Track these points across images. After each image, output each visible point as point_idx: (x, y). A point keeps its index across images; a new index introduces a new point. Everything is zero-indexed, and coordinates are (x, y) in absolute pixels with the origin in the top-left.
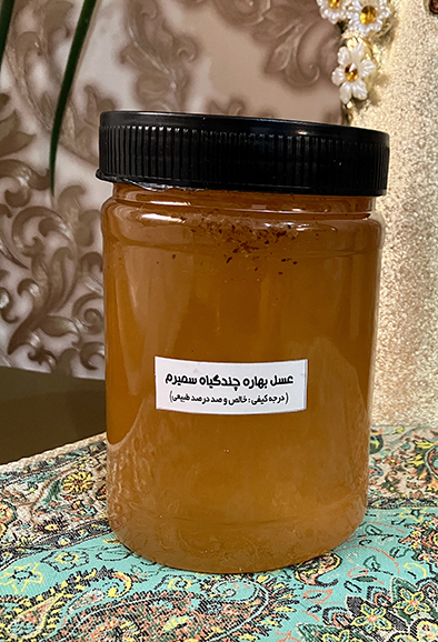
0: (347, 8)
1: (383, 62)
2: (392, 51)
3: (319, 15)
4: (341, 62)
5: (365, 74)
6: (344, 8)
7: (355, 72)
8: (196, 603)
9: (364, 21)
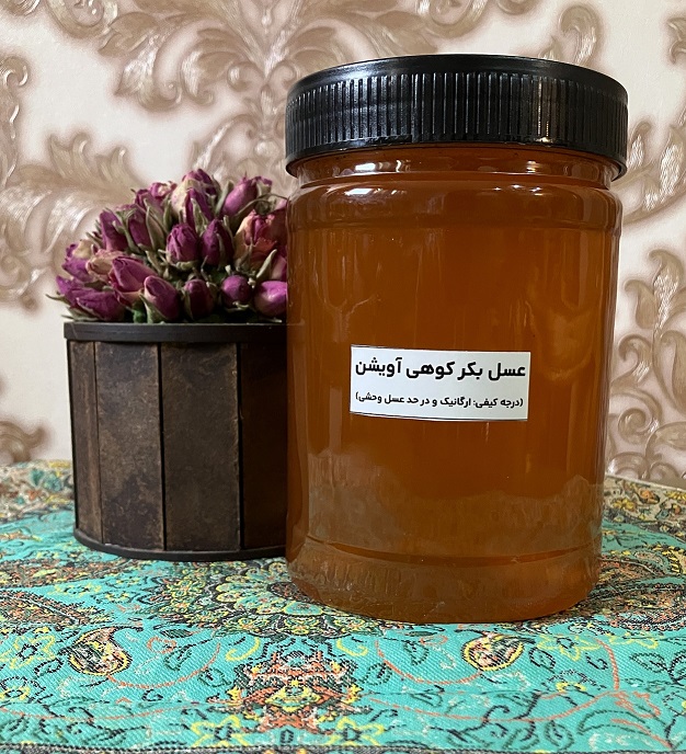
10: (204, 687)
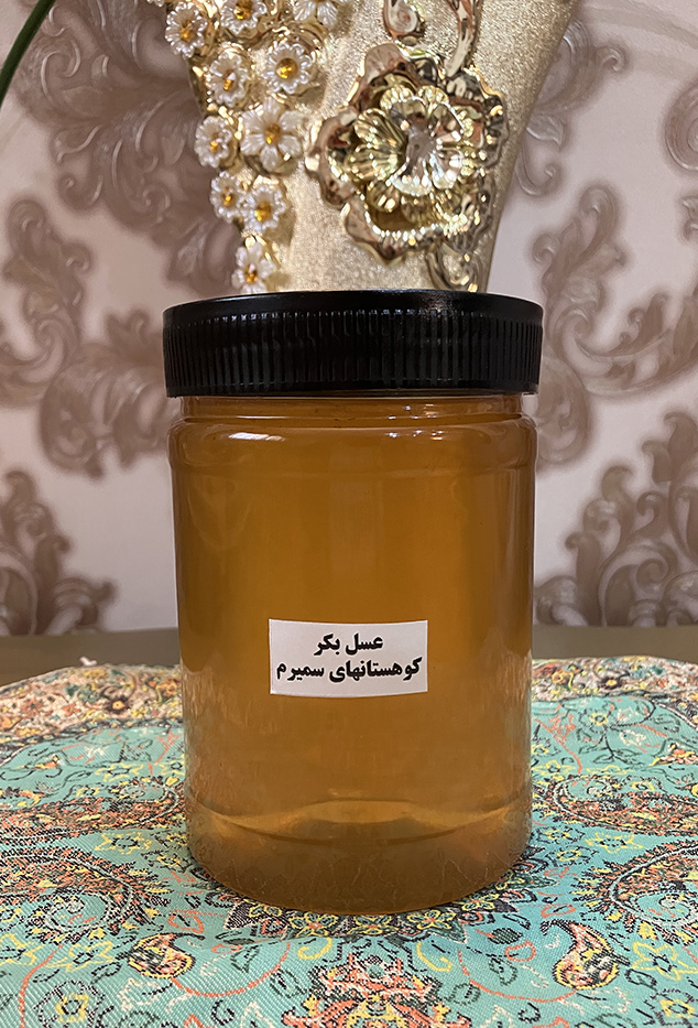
0: (242, 205)
1: (284, 260)
2: (292, 248)
3: (214, 214)
4: (240, 264)
5: (264, 274)
6: (238, 206)
7: (255, 273)
8: (107, 805)
9: (260, 219)
10: (276, 997)
